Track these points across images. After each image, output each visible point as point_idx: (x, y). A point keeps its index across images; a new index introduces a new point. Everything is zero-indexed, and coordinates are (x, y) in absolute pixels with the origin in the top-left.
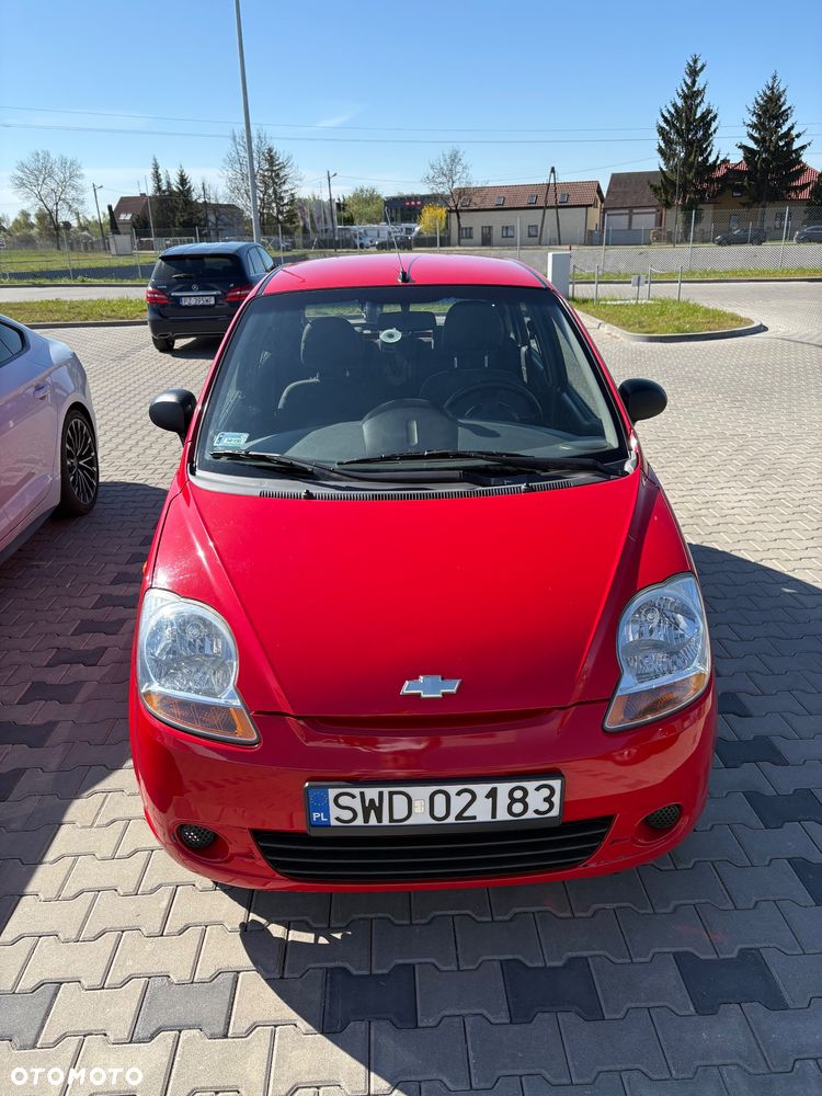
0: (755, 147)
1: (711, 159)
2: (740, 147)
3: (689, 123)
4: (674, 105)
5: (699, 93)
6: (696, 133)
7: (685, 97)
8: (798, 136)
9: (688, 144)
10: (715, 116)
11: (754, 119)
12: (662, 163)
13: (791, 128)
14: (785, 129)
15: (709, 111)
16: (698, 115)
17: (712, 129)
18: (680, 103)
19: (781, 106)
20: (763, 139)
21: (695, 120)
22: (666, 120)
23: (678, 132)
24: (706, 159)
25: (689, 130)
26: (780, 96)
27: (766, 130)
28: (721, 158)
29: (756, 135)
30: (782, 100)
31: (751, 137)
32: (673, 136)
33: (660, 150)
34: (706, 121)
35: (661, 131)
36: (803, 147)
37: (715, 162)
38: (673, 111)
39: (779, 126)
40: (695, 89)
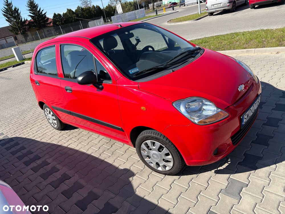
0: (33, 15)
1: (23, 20)
2: (29, 16)
3: (12, 12)
4: (5, 8)
5: (10, 4)
6: (15, 14)
7: (7, 5)
8: (43, 11)
9: (15, 18)
10: (18, 10)
11: (29, 8)
12: (9, 23)
13: (40, 9)
14: (38, 10)
15: (15, 9)
16: (13, 10)
17: (19, 13)
18: (6, 7)
19: (35, 4)
20: (34, 13)
21: (13, 11)
22: (4, 12)
23: (9, 14)
24: (21, 20)
25: (13, 14)
26: (33, 2)
27: (34, 10)
28: (25, 19)
29: (32, 12)
30: (34, 3)
31: (31, 13)
32: (9, 16)
33: (7, 20)
34: (16, 11)
35: (4, 15)
36: (45, 13)
37: (24, 20)
38: (5, 10)
39: (37, 9)
40: (9, 3)
